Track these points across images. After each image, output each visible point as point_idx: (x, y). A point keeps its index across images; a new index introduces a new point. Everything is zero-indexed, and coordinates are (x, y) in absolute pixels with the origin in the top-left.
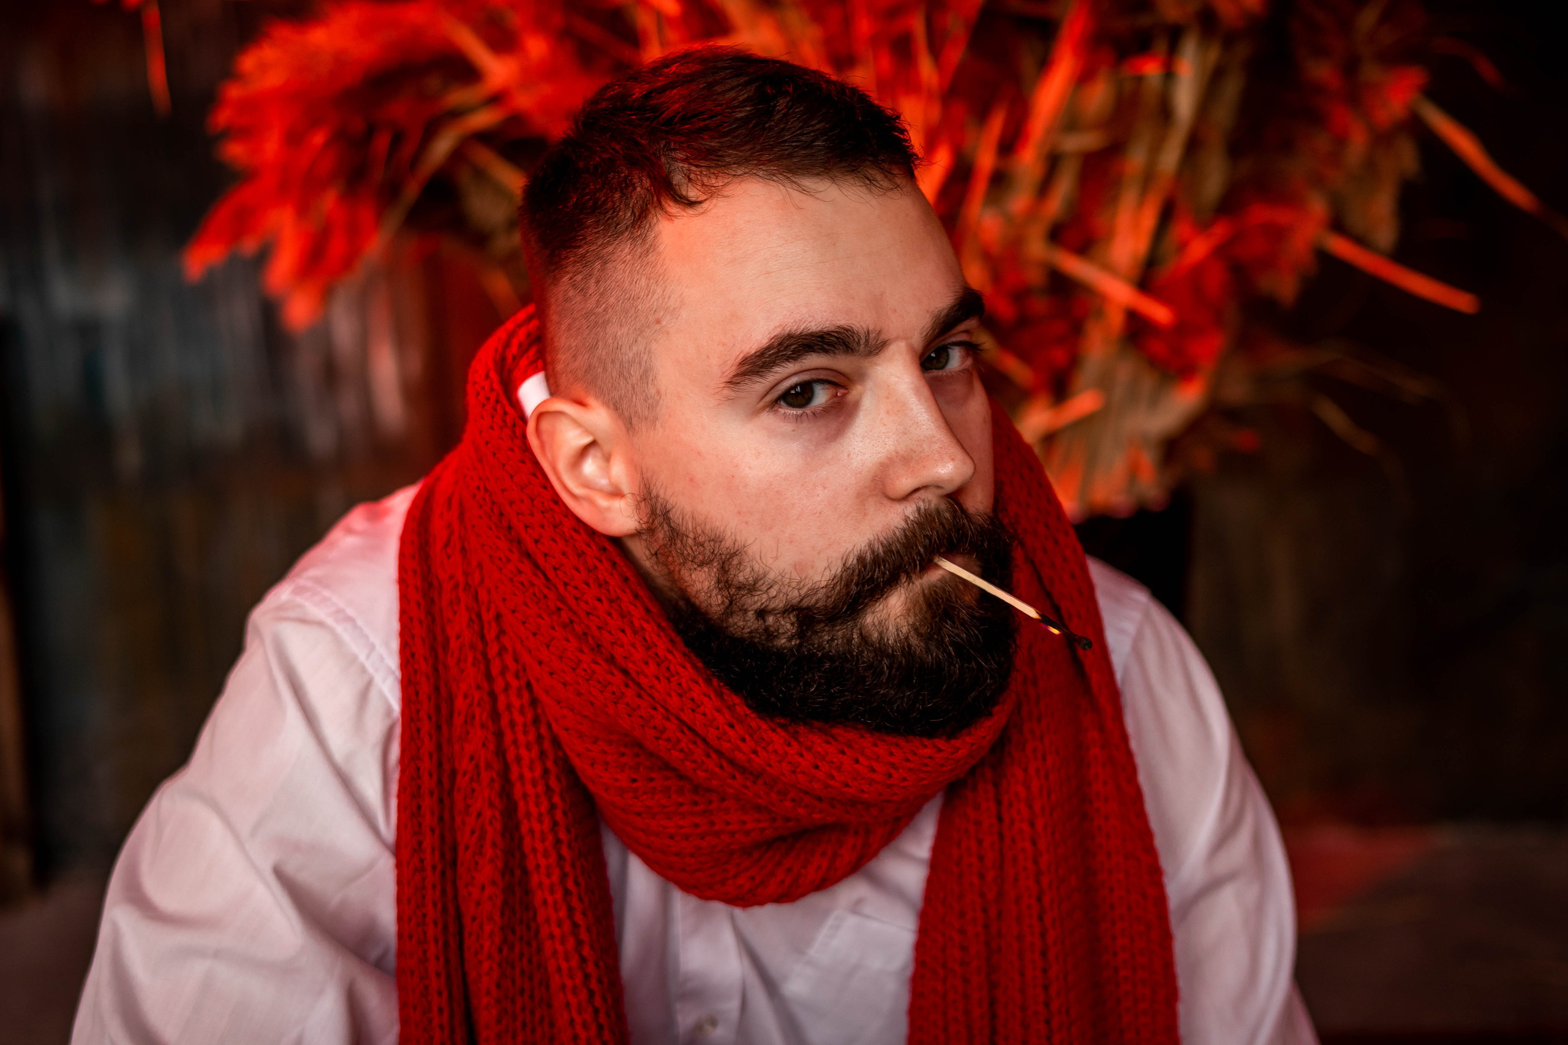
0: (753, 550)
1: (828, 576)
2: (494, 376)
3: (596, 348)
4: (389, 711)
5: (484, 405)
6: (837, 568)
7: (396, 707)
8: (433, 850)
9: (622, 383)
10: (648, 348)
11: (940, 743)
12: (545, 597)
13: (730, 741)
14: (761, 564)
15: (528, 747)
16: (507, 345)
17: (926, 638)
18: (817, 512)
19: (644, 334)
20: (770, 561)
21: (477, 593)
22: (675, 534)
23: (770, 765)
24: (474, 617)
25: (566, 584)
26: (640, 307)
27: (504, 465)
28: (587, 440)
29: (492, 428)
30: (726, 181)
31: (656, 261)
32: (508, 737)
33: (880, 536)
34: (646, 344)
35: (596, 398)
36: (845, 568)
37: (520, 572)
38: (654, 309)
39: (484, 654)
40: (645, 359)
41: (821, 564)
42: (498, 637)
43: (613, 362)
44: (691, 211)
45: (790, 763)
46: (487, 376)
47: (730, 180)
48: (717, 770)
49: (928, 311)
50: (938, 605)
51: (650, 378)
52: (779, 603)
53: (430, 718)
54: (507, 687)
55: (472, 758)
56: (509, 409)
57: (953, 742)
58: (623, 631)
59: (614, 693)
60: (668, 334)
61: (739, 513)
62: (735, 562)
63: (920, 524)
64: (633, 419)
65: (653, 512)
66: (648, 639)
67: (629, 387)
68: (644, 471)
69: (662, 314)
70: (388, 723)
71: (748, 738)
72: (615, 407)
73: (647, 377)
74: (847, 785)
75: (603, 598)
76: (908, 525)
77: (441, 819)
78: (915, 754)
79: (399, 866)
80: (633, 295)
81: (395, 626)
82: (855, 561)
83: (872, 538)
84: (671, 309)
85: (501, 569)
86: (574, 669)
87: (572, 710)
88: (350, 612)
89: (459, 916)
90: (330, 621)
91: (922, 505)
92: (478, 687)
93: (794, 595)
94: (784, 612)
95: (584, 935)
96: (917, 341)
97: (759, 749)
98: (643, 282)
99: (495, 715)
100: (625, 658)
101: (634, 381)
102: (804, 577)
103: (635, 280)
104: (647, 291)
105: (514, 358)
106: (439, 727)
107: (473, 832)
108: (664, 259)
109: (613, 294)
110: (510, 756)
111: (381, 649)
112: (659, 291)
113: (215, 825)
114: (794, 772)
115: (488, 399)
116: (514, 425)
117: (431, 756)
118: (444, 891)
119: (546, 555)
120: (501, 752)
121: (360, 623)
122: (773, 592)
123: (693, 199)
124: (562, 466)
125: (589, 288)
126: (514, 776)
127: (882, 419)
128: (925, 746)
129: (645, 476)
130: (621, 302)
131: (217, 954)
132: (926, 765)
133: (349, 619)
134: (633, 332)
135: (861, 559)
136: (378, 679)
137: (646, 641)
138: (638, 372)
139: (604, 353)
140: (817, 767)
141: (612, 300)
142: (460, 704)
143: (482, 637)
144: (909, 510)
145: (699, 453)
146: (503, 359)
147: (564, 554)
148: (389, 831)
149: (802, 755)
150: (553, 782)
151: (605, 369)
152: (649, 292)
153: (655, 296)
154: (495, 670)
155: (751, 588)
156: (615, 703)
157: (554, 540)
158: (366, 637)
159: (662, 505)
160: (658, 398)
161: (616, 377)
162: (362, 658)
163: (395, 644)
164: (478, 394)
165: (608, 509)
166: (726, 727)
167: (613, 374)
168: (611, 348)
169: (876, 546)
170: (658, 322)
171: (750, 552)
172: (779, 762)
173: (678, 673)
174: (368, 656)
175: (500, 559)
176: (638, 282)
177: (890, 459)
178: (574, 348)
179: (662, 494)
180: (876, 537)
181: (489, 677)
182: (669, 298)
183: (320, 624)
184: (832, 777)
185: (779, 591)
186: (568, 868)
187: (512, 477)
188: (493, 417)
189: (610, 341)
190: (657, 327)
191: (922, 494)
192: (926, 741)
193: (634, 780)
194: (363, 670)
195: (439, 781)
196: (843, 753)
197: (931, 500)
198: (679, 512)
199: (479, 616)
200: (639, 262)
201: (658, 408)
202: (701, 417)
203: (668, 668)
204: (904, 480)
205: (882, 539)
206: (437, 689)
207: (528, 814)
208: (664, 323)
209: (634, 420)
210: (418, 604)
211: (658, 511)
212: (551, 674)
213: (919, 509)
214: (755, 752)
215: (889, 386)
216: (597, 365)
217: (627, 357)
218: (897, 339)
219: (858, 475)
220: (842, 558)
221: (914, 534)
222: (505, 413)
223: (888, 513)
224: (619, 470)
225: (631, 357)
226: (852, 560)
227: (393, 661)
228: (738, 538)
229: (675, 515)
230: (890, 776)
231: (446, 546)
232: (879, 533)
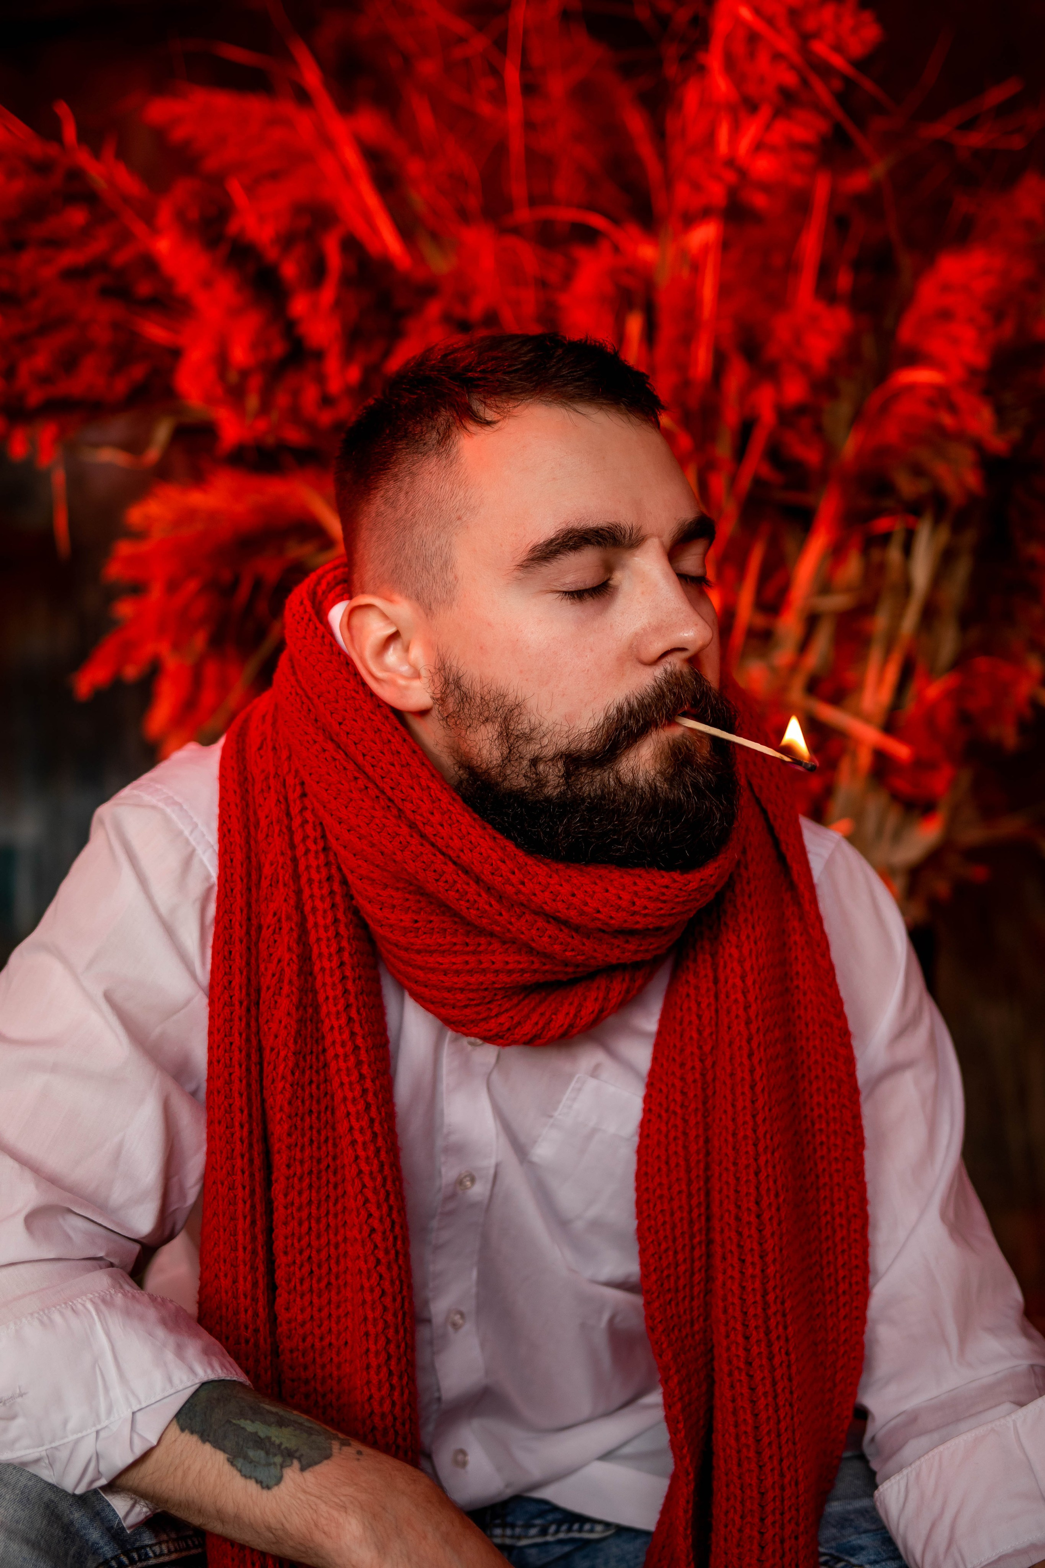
0: (531, 704)
1: (592, 725)
2: (308, 603)
3: (403, 549)
4: (208, 877)
5: (298, 623)
6: (600, 718)
7: (214, 872)
8: (241, 988)
9: (424, 575)
10: (449, 541)
11: (676, 875)
12: (345, 769)
13: (501, 876)
14: (537, 716)
15: (322, 898)
16: (318, 583)
17: (669, 780)
18: (585, 670)
19: (447, 529)
20: (545, 713)
21: (285, 781)
22: (465, 698)
23: (535, 895)
24: (282, 799)
25: (364, 755)
26: (444, 508)
27: (314, 666)
28: (391, 630)
29: (305, 638)
30: (516, 404)
31: (459, 470)
32: (307, 892)
33: (635, 692)
34: (448, 538)
35: (400, 594)
36: (607, 718)
37: (324, 750)
38: (456, 509)
39: (289, 828)
40: (445, 551)
41: (587, 714)
42: (301, 811)
43: (417, 558)
44: (488, 428)
45: (552, 892)
46: (302, 603)
47: (519, 403)
48: (487, 907)
49: (675, 519)
50: (681, 753)
51: (449, 567)
52: (550, 752)
53: (242, 880)
54: (307, 851)
55: (275, 914)
56: (318, 625)
57: (685, 876)
58: (413, 788)
59: (401, 843)
60: (468, 527)
61: (521, 672)
62: (516, 712)
63: (667, 682)
64: (432, 604)
65: (446, 682)
66: (433, 794)
67: (431, 577)
68: (440, 647)
69: (463, 511)
70: (206, 885)
71: (516, 871)
72: (418, 598)
73: (447, 567)
74: (599, 912)
75: (395, 763)
76: (657, 683)
77: (248, 964)
78: (655, 884)
79: (211, 1004)
80: (438, 499)
81: (216, 811)
82: (615, 712)
83: (627, 692)
84: (472, 507)
85: (308, 749)
86: (368, 824)
87: (366, 861)
88: (177, 798)
89: (260, 1049)
90: (161, 805)
91: (669, 668)
92: (282, 854)
93: (563, 744)
94: (552, 760)
95: (363, 1056)
96: (667, 538)
97: (526, 881)
98: (448, 487)
99: (296, 877)
100: (413, 812)
101: (435, 572)
102: (572, 726)
103: (440, 487)
104: (450, 494)
105: (324, 593)
106: (249, 890)
107: (274, 975)
108: (466, 469)
109: (420, 501)
110: (307, 909)
111: (202, 828)
112: (461, 493)
113: (58, 969)
114: (554, 900)
115: (303, 619)
116: (323, 637)
117: (242, 911)
118: (248, 1025)
119: (348, 733)
120: (299, 906)
121: (185, 807)
122: (545, 741)
123: (489, 419)
124: (368, 653)
125: (398, 500)
126: (310, 925)
127: (638, 598)
128: (663, 877)
129: (441, 653)
130: (427, 505)
131: (55, 1068)
132: (663, 894)
133: (175, 803)
134: (437, 530)
135: (620, 710)
136: (199, 851)
137: (431, 796)
138: (439, 564)
139: (410, 552)
140: (573, 895)
141: (420, 505)
142: (267, 870)
143: (288, 814)
144: (658, 672)
145: (489, 624)
146: (315, 593)
147: (363, 730)
148: (204, 975)
149: (561, 885)
150: (342, 930)
151: (410, 567)
152: (453, 495)
153: (458, 498)
154: (298, 838)
155: (528, 738)
156: (402, 851)
157: (355, 720)
158: (191, 818)
159: (453, 675)
160: (456, 582)
161: (419, 571)
162: (187, 833)
163: (215, 824)
164: (294, 615)
165: (406, 688)
166: (499, 862)
167: (416, 570)
168: (416, 546)
169: (632, 700)
170: (459, 518)
171: (528, 705)
172: (543, 891)
173: (458, 821)
174: (192, 832)
175: (308, 742)
176: (443, 487)
177: (644, 630)
178: (383, 554)
179: (454, 663)
180: (632, 693)
181: (293, 846)
182: (470, 498)
183: (154, 807)
184: (586, 904)
185: (550, 741)
186: (352, 1000)
187: (320, 674)
188: (306, 630)
189: (417, 540)
190: (458, 522)
191: (671, 659)
192: (663, 873)
193: (416, 922)
194: (187, 842)
195: (248, 933)
196: (596, 884)
197: (675, 663)
198: (468, 679)
199: (286, 799)
200: (444, 471)
201: (455, 591)
202: (492, 594)
203: (450, 818)
204: (656, 644)
205: (636, 694)
206: (249, 858)
207: (320, 955)
208: (465, 519)
209: (433, 607)
210: (235, 792)
211: (451, 680)
212: (349, 831)
213: (665, 670)
214: (523, 883)
215: (644, 573)
216: (403, 563)
217: (430, 552)
218: (652, 535)
219: (619, 642)
220: (605, 709)
221: (661, 689)
222: (316, 628)
223: (641, 675)
224: (417, 653)
225: (433, 551)
226: (613, 711)
227: (212, 837)
228: (519, 694)
229: (465, 682)
230: (634, 904)
231: (259, 749)
232: (634, 690)
